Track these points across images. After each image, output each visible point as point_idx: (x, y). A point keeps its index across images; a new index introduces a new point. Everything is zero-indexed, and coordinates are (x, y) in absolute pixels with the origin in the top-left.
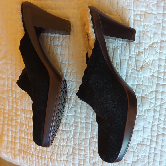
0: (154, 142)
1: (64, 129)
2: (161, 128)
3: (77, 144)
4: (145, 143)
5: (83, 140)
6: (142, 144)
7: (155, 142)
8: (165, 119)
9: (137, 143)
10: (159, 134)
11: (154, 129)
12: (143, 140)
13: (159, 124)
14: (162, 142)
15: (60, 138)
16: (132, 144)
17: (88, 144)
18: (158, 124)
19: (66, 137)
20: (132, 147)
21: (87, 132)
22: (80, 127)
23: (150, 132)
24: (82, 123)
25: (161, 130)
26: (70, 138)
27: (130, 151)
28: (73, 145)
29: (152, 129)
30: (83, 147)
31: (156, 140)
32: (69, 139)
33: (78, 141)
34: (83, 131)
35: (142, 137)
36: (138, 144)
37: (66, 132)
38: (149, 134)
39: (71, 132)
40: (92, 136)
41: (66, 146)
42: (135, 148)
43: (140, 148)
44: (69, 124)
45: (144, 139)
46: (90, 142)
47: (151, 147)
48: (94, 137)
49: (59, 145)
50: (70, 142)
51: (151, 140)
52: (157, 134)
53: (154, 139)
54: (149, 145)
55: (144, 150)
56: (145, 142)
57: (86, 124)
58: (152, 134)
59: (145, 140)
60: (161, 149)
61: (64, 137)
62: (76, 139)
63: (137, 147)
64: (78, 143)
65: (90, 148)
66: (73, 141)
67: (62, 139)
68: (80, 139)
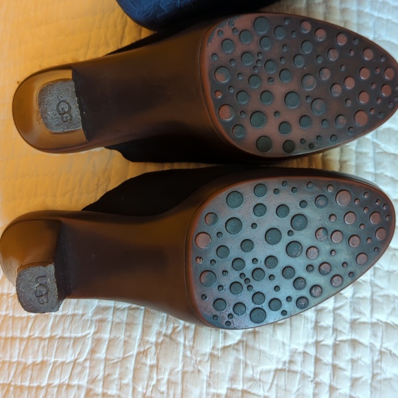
0: (327, 365)
1: (67, 335)
2: (347, 322)
3: (99, 377)
4: (297, 368)
5: (117, 362)
6: (289, 371)
7: (331, 368)
8: (354, 294)
9: (273, 367)
10: (339, 339)
11: (322, 324)
12: (291, 356)
13: (339, 308)
14: (352, 368)
15: (55, 363)
16: (259, 369)
17: (131, 376)
18: (335, 309)
19: (70, 358)
20: (260, 380)
21: (129, 337)
22: (113, 322)
23: (311, 331)
24: (118, 309)
25: (345, 328)
26: (81, 360)
27: (254, 394)
28: (88, 382)
29: (317, 322)
30: (115, 387)
31: (333, 360)
32: (79, 363)
33: (102, 367)
34: (118, 336)
35: (287, 348)
36: (276, 370)
37: (72, 342)
38: (308, 338)
39: (86, 341)
40: (142, 349)
41: (69, 386)
42: (266, 383)
43: (282, 382)
44: (83, 315)
45: (294, 352)
46: (135, 369)
47: (317, 384)
48: (148, 349)
49: (49, 385)
50: (81, 373)
51: (317, 360)
52: (335, 339)
53: (327, 358)
54: (312, 376)
55: (298, 390)
56: (299, 364)
57: (131, 312)
58: (320, 339)
59: (299, 359)
60: (351, 391)
61: (64, 360)
62: (99, 360)
63: (273, 380)
64: (101, 376)
65: (134, 389)
66: (87, 371)
67: (58, 364)
68: (109, 360)
